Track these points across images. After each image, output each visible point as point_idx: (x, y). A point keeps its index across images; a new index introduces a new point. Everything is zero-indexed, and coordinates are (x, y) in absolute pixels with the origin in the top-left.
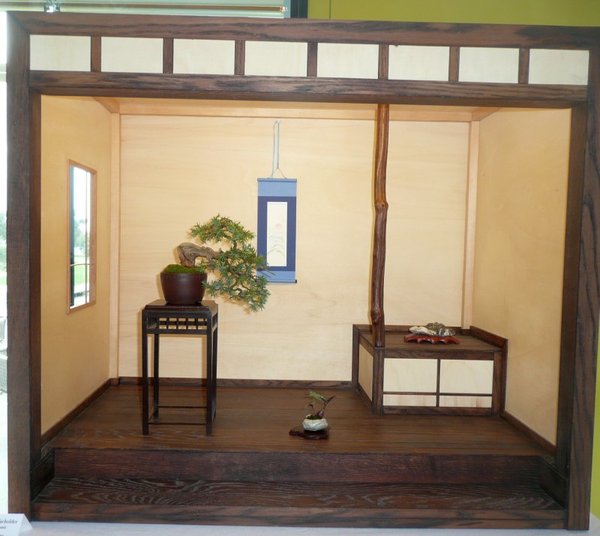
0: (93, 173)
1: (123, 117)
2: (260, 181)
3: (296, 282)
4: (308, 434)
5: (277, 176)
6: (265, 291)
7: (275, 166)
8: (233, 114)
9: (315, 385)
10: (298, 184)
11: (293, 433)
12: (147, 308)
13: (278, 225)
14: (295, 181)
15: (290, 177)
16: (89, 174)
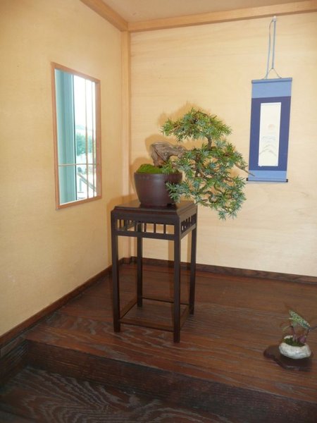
0: (97, 82)
1: (132, 34)
2: (254, 82)
3: (287, 181)
4: (286, 361)
5: (272, 76)
6: (241, 195)
7: (270, 67)
8: (228, 17)
9: (301, 279)
10: (293, 83)
11: (267, 355)
12: (117, 208)
13: (271, 126)
14: (290, 80)
15: (284, 76)
16: (94, 83)
